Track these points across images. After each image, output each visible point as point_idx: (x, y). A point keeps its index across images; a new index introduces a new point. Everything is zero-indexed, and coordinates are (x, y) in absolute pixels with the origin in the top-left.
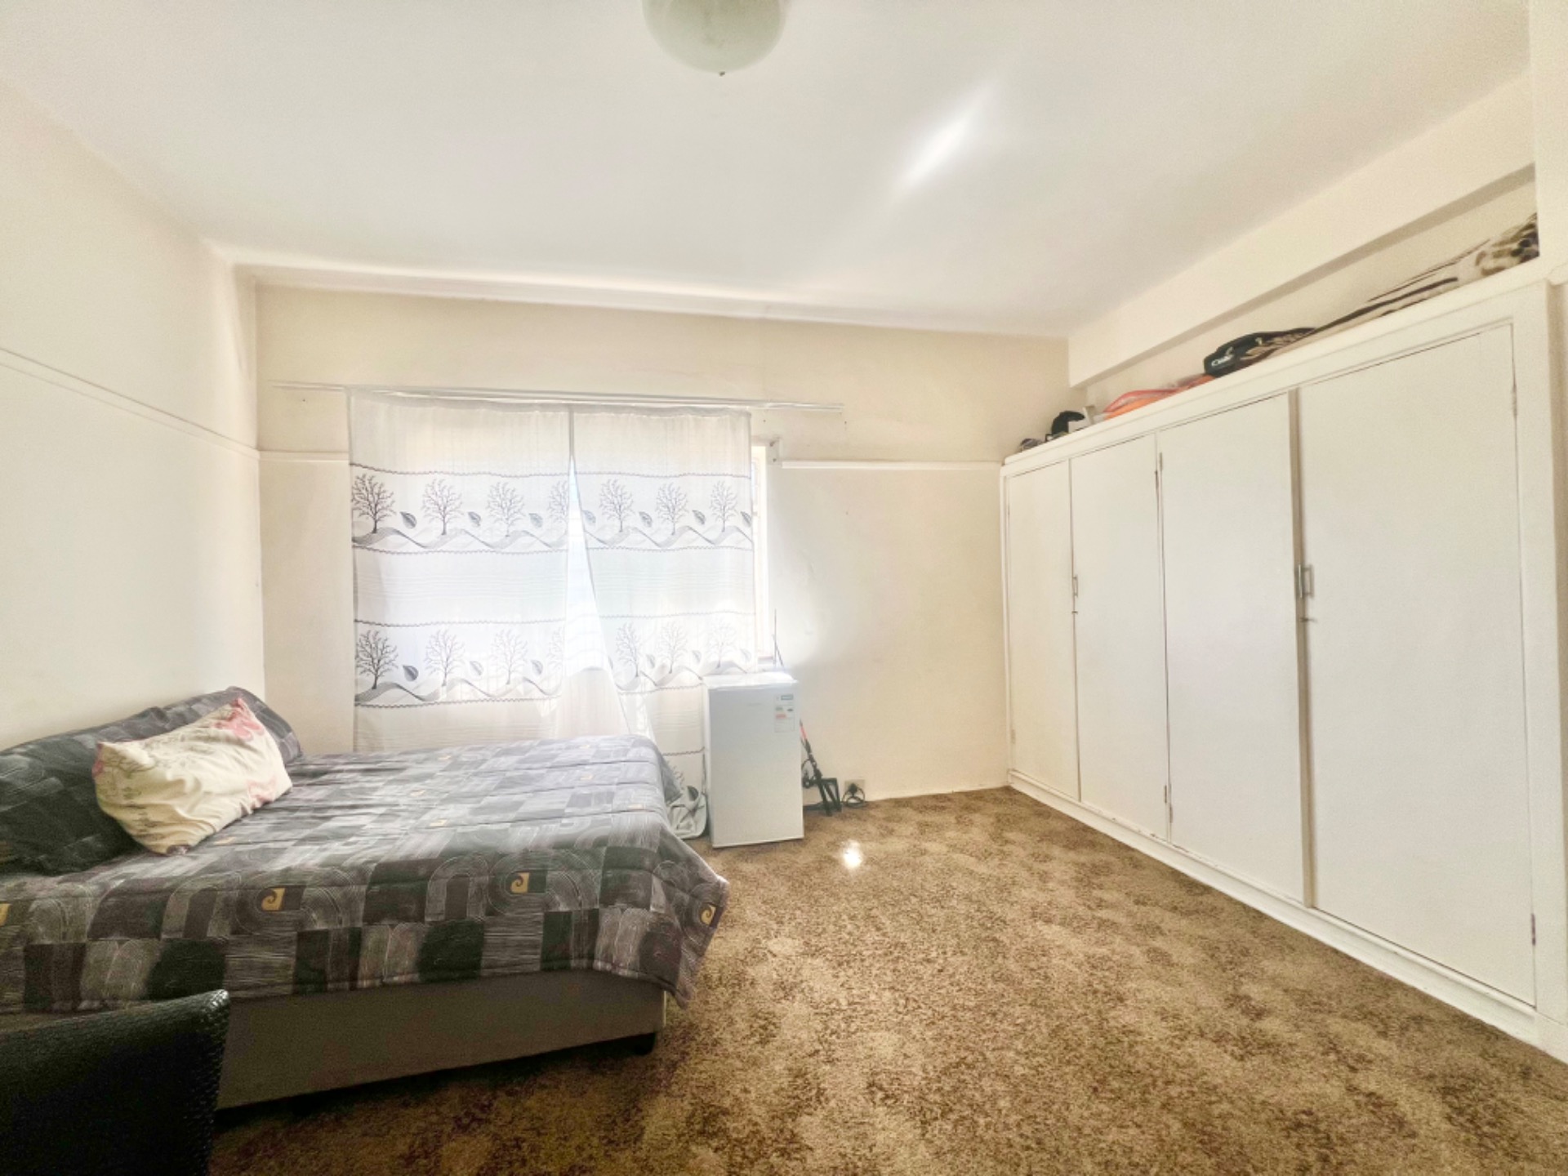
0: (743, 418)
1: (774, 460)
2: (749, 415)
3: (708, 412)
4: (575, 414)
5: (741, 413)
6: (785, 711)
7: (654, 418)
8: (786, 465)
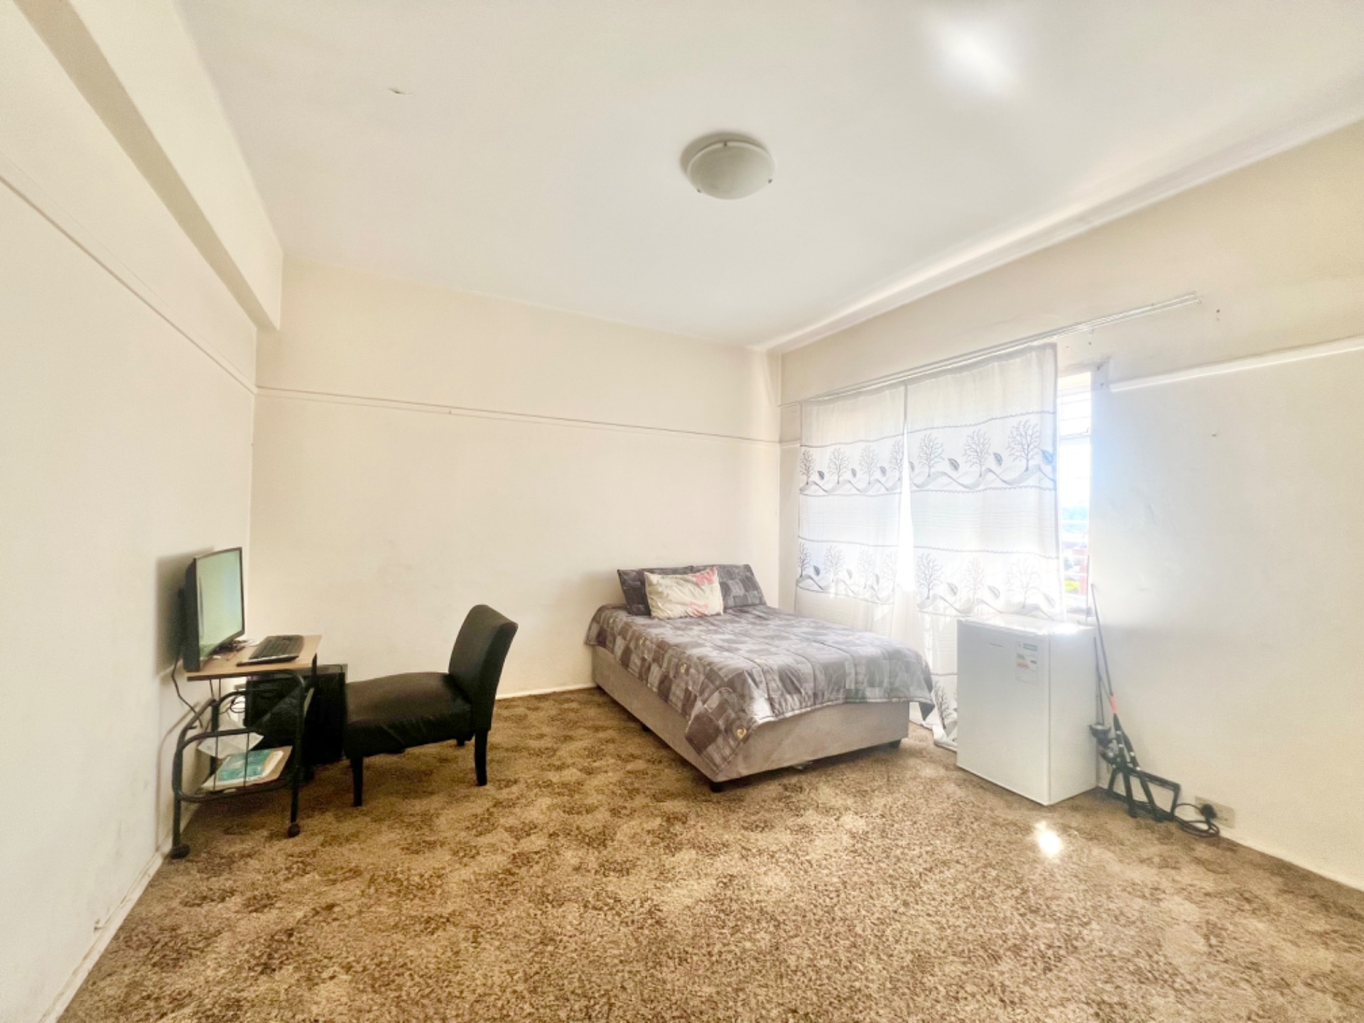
0: (1049, 351)
1: (1100, 385)
2: (1053, 346)
3: (1010, 356)
4: (909, 387)
5: (1044, 347)
6: (1028, 661)
7: (965, 374)
8: (1116, 389)
